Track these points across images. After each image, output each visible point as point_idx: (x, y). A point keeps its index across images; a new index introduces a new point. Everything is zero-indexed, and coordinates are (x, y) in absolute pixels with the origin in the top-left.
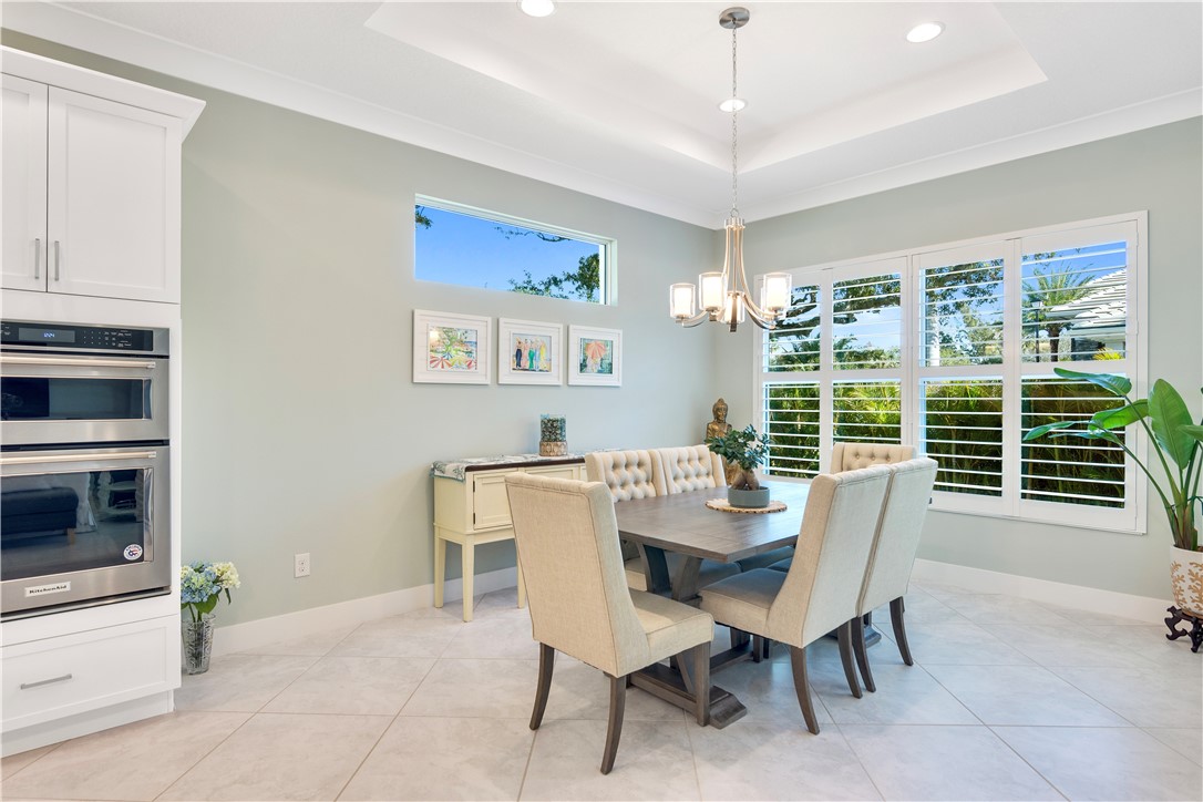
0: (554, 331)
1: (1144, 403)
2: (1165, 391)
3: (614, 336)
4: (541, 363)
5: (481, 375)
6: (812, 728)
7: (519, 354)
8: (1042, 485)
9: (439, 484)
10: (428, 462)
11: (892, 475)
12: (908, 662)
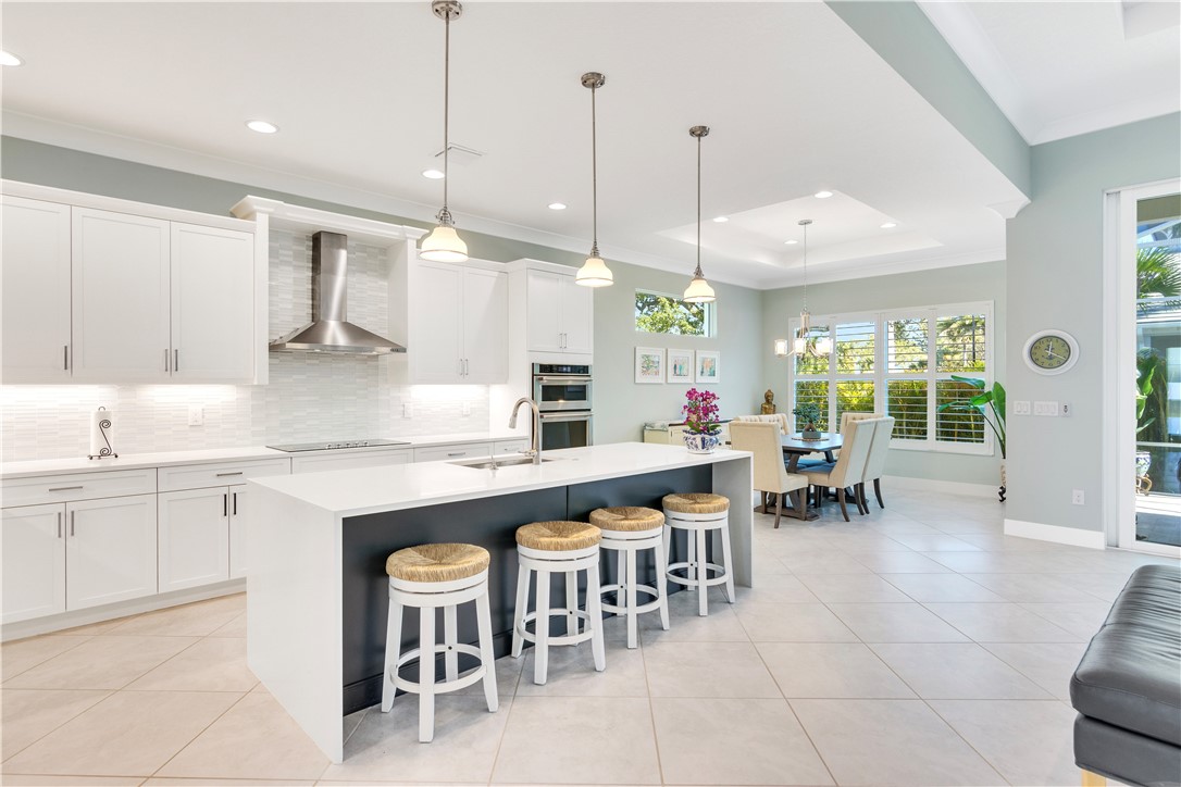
0: (689, 353)
1: (990, 392)
2: (998, 387)
3: (715, 355)
4: (684, 372)
5: (660, 379)
6: (847, 520)
7: (675, 366)
8: (947, 433)
9: (646, 433)
10: (641, 422)
11: (877, 423)
12: (882, 507)
